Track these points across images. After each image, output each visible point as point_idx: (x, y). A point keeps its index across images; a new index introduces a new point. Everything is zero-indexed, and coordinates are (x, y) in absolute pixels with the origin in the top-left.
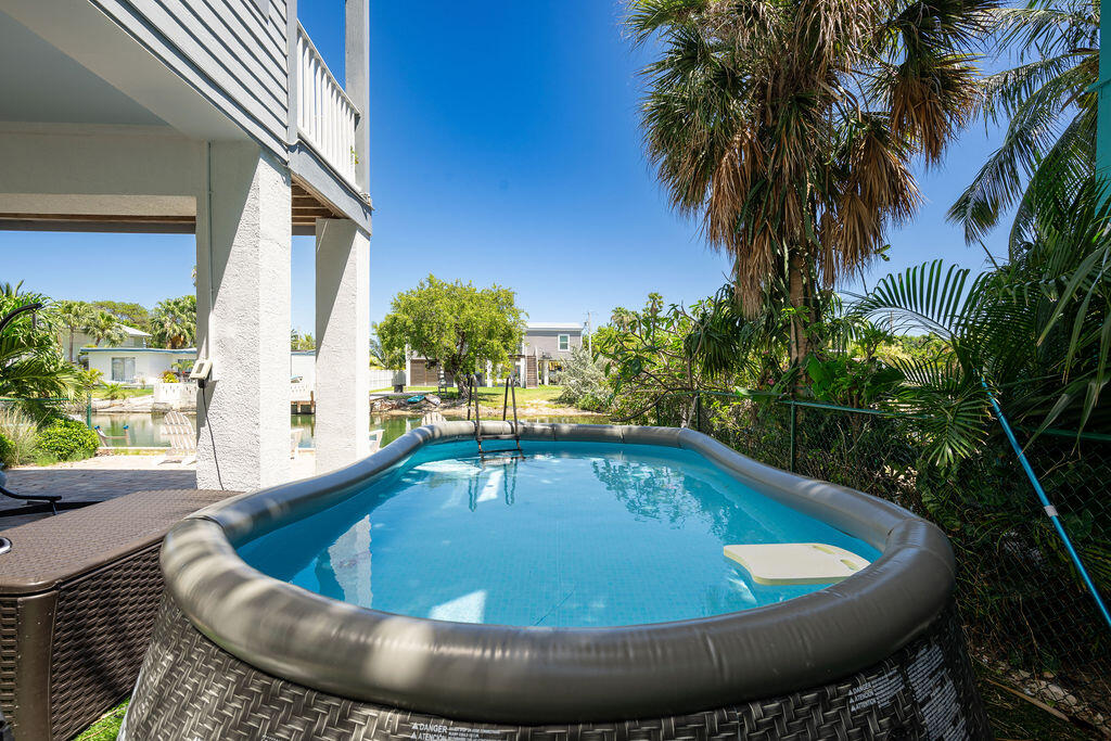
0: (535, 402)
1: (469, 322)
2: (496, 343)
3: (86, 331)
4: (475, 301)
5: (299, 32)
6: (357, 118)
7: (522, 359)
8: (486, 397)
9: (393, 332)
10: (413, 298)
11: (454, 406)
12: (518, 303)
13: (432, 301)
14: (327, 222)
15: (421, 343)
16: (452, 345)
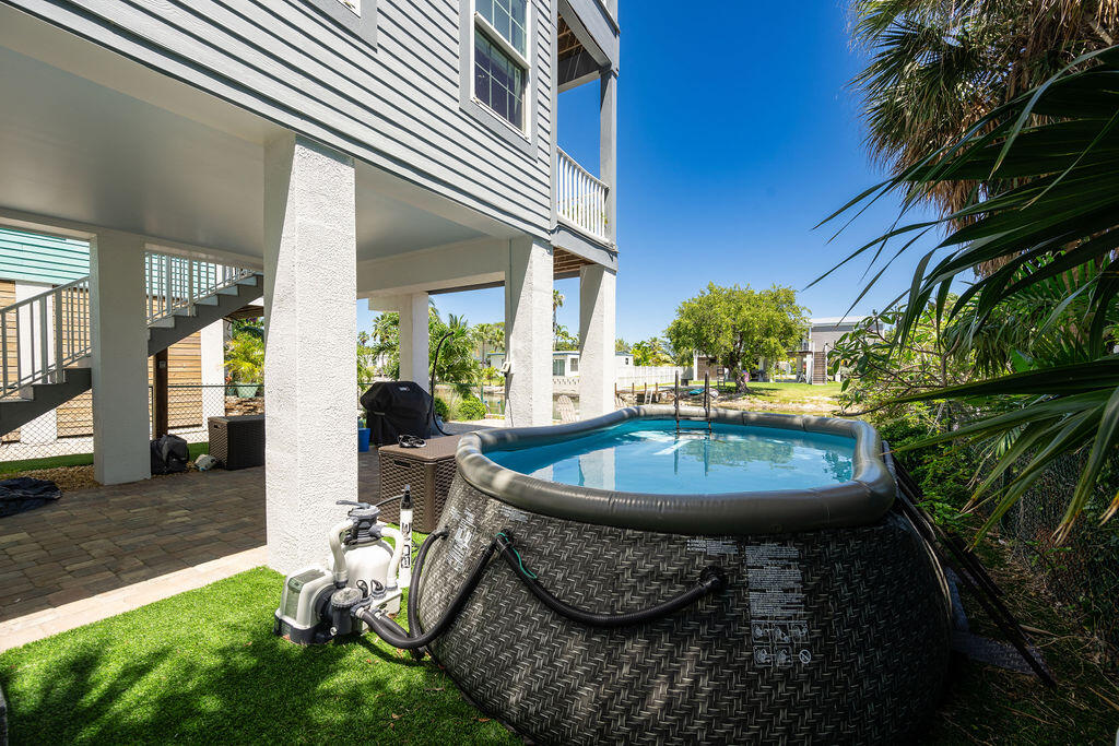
0: (816, 398)
1: (745, 322)
2: (773, 340)
3: (490, 342)
4: (753, 301)
5: (561, 155)
6: (607, 191)
7: (809, 356)
8: (764, 392)
9: (678, 335)
10: (695, 305)
11: (731, 399)
12: (799, 301)
13: (711, 306)
14: (586, 268)
15: (702, 343)
16: (728, 344)
